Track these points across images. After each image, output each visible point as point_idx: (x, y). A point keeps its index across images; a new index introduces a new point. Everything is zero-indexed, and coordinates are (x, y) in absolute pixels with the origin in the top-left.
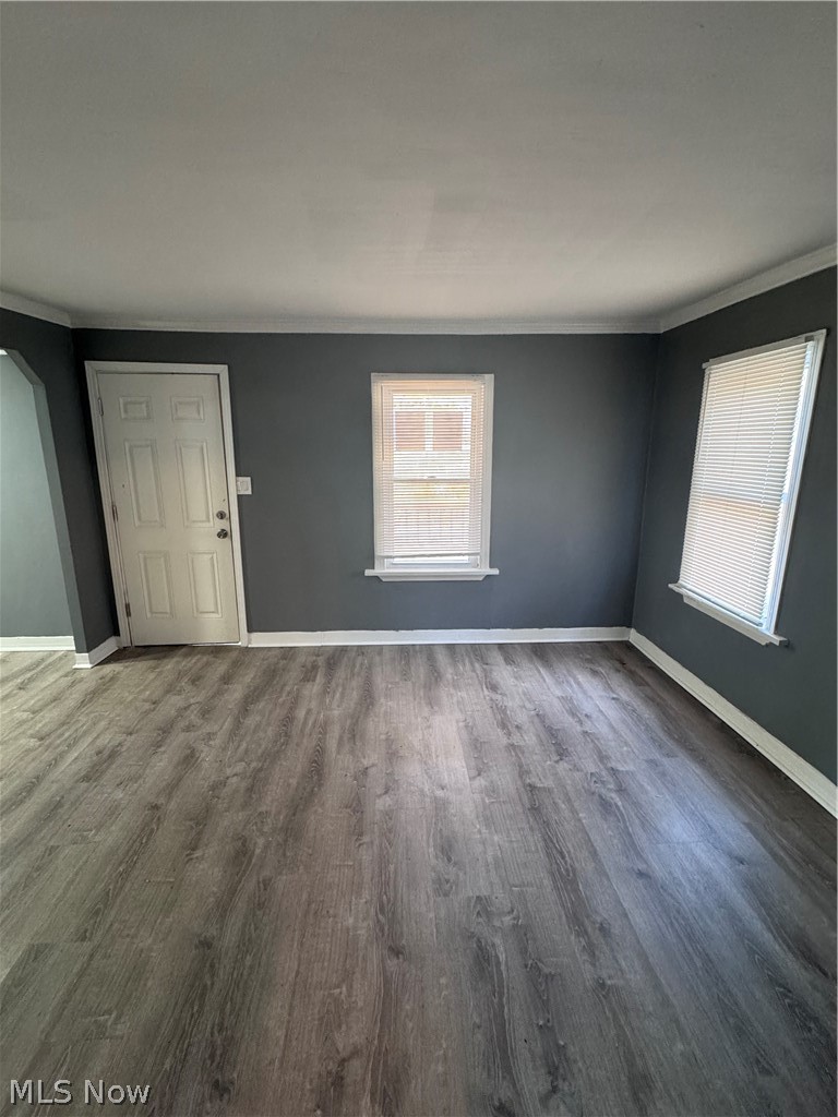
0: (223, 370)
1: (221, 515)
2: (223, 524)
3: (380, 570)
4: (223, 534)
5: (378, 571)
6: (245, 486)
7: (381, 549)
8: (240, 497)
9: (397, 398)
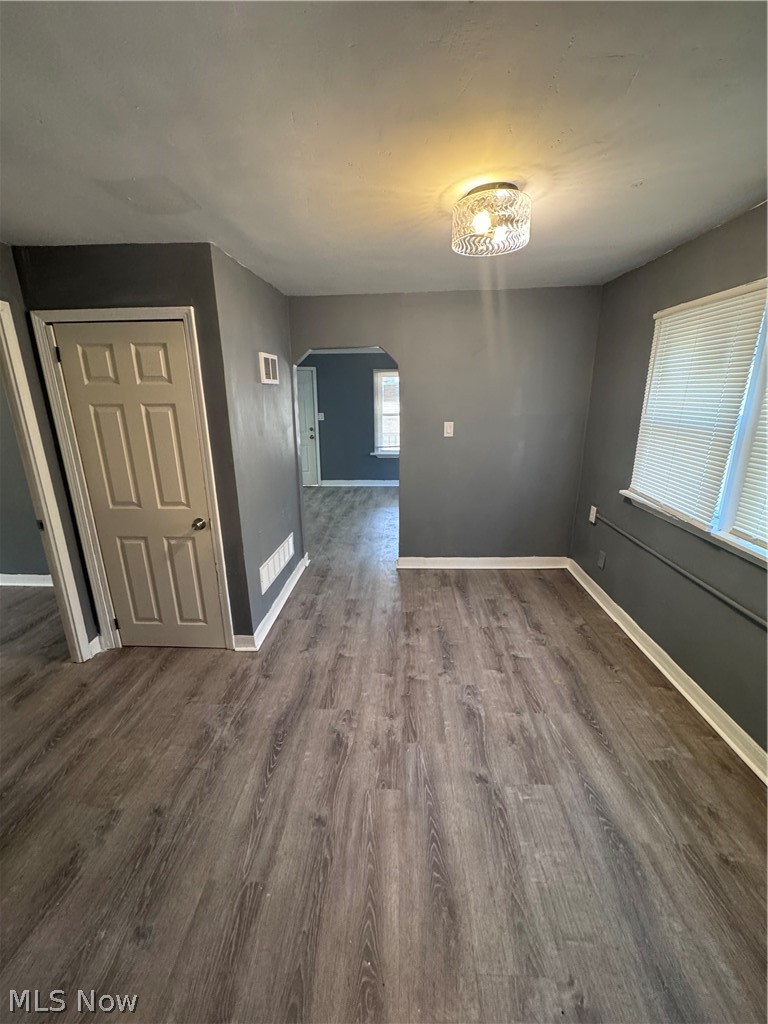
0: (314, 369)
1: (311, 429)
2: (312, 433)
3: (377, 453)
4: (312, 437)
5: (376, 453)
6: (321, 417)
7: (378, 443)
8: (319, 422)
9: (384, 379)
